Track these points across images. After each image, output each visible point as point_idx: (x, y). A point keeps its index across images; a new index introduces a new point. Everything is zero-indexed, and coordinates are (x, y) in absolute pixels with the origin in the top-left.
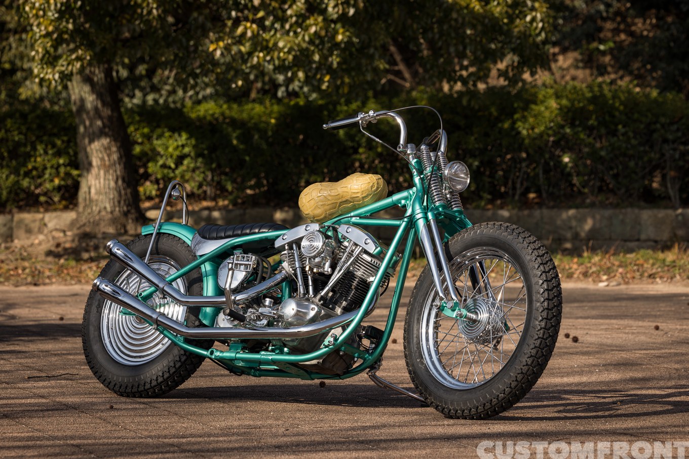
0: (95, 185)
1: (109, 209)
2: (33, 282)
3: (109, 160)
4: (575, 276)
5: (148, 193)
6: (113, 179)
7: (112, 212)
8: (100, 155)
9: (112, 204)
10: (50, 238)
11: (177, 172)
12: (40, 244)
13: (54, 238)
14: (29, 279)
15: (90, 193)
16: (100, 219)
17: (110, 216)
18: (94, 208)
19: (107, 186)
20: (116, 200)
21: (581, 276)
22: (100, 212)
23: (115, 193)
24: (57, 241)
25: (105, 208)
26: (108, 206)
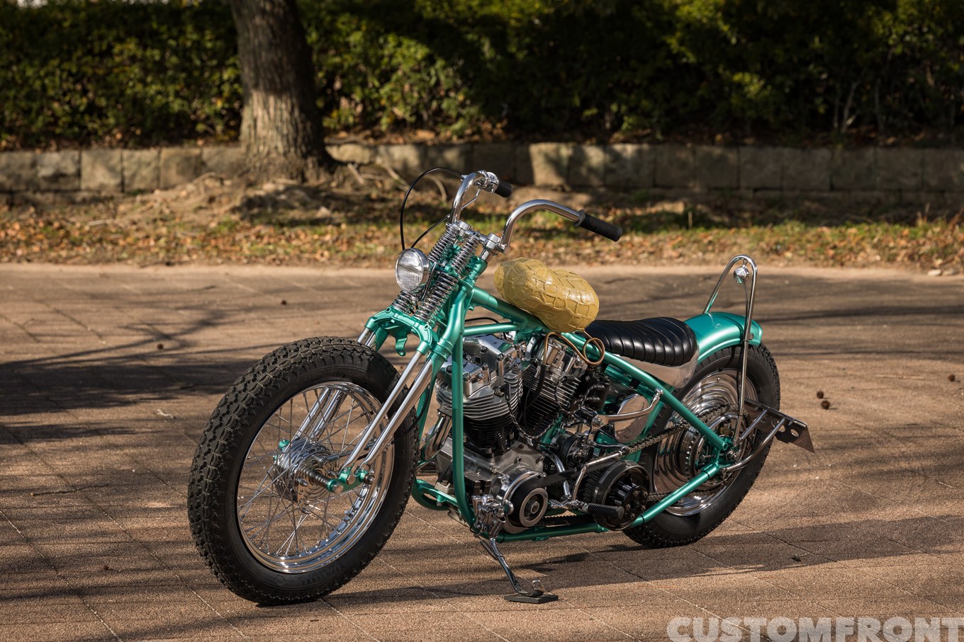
0: (263, 117)
1: (281, 150)
2: (167, 260)
3: (281, 82)
4: (899, 259)
6: (286, 108)
7: (285, 154)
8: (269, 76)
9: (285, 143)
10: (202, 189)
12: (187, 197)
13: (206, 188)
14: (162, 255)
15: (255, 126)
16: (269, 164)
17: (282, 159)
18: (261, 148)
19: (278, 118)
20: (290, 137)
21: (906, 259)
22: (269, 153)
23: (290, 127)
24: (210, 193)
25: (276, 148)
26: (280, 145)
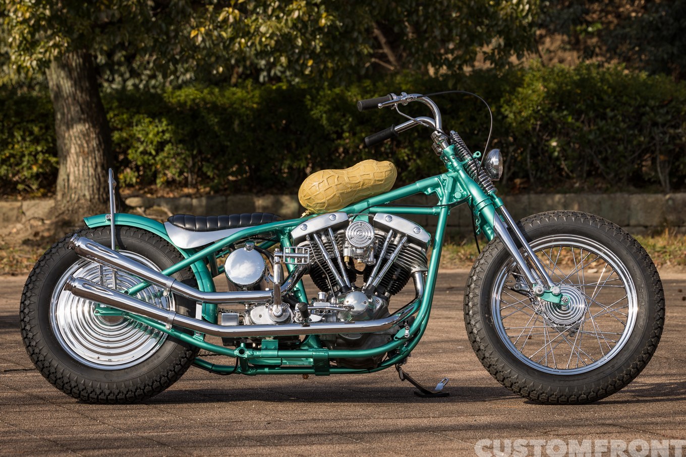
0: (74, 172)
1: (88, 197)
2: (11, 272)
3: (88, 147)
5: (128, 180)
6: (92, 166)
7: (91, 200)
8: (79, 142)
9: (91, 192)
10: (29, 227)
11: (157, 158)
12: (18, 233)
13: (32, 226)
14: (7, 269)
15: (68, 180)
16: (79, 208)
17: (89, 204)
18: (73, 196)
19: (86, 174)
20: (95, 187)
22: (79, 200)
23: (95, 180)
24: (35, 230)
25: (84, 196)
26: (87, 193)
